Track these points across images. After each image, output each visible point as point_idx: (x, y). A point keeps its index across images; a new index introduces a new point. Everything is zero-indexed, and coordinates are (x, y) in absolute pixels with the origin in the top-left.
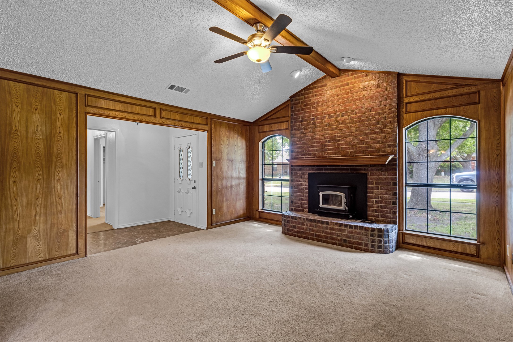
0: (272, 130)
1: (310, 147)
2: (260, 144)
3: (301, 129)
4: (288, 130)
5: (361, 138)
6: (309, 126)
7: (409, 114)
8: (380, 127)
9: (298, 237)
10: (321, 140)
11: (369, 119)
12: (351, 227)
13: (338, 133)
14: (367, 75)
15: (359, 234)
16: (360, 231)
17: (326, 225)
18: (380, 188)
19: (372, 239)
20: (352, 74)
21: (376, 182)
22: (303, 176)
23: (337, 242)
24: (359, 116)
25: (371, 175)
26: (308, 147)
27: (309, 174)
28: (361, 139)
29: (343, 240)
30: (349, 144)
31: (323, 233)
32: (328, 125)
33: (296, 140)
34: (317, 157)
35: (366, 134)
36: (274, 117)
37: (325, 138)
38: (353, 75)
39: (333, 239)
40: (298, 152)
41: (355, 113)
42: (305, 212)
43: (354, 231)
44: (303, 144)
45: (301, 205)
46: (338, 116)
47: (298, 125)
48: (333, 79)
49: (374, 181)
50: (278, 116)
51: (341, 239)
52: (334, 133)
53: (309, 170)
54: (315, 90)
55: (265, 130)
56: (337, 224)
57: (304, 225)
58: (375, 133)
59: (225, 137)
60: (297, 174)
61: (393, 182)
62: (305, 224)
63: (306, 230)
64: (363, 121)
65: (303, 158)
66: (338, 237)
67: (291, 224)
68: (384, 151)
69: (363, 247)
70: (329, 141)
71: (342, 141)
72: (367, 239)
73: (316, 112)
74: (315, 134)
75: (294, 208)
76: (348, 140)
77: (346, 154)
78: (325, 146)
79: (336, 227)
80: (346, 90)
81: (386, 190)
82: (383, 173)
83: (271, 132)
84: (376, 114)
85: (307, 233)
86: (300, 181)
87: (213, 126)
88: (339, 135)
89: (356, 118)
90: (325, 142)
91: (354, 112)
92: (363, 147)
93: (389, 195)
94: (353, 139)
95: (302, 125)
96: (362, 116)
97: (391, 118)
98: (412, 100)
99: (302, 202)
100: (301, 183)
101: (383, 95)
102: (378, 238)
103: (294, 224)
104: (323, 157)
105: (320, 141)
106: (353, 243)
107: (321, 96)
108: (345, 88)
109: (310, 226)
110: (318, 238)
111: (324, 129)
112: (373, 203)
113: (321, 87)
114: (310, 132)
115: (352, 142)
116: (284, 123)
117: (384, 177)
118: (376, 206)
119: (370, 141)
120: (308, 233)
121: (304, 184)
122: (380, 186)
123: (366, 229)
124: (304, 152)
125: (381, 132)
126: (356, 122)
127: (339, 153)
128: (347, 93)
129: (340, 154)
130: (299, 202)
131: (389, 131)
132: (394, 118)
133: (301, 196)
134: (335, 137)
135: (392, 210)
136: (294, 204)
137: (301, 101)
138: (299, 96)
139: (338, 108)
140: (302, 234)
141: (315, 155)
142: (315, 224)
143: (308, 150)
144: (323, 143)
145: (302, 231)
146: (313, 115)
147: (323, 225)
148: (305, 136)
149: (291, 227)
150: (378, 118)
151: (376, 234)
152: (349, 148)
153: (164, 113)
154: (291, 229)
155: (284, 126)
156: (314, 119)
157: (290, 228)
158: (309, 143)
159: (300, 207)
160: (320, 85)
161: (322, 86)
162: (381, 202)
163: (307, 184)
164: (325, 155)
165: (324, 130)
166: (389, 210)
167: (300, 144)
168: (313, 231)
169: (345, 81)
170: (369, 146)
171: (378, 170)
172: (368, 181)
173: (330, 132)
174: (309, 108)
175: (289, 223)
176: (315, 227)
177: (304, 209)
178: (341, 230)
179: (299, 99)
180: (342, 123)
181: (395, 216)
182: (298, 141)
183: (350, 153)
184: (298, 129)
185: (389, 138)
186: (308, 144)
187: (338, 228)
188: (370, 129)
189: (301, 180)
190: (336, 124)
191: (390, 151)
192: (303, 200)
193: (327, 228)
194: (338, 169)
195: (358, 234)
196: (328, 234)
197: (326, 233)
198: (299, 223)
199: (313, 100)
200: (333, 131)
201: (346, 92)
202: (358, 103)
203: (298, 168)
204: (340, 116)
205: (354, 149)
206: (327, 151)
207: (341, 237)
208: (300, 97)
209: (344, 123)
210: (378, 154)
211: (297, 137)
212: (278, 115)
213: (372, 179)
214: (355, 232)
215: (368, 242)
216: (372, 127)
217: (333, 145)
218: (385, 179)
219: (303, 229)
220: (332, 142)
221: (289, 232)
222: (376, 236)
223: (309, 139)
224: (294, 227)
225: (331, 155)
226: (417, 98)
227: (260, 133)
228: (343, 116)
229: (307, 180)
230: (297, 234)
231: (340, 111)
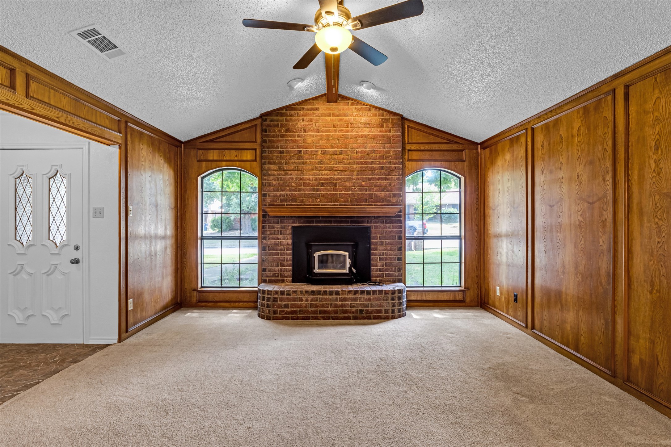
0: (225, 158)
1: (295, 190)
2: (200, 179)
3: (281, 164)
4: (255, 163)
5: (363, 183)
6: (293, 161)
7: (411, 162)
8: (385, 173)
9: (293, 319)
10: (311, 182)
11: (372, 162)
12: (368, 293)
13: (335, 175)
14: (370, 110)
15: (378, 299)
16: (380, 296)
17: (336, 296)
18: (384, 243)
19: (393, 303)
20: (352, 104)
21: (380, 236)
22: (282, 231)
23: (351, 315)
24: (361, 157)
25: (374, 229)
26: (291, 190)
27: (293, 227)
28: (363, 185)
29: (358, 311)
30: (349, 189)
31: (331, 308)
32: (321, 162)
33: (272, 178)
34: (305, 205)
35: (369, 179)
36: (228, 138)
37: (316, 179)
38: (354, 105)
39: (346, 312)
40: (274, 196)
41: (357, 153)
42: (287, 282)
43: (372, 297)
44: (283, 184)
45: (279, 273)
46: (335, 153)
47: (274, 158)
48: (327, 103)
49: (378, 236)
50: (237, 140)
51: (357, 311)
52: (330, 175)
53: (293, 222)
54: (302, 112)
55: (211, 158)
56: (350, 292)
57: (302, 300)
58: (379, 179)
59: (147, 161)
60: (273, 228)
61: (398, 236)
62: (304, 299)
63: (306, 307)
64: (366, 163)
65: (284, 205)
66: (353, 309)
67: (280, 303)
68: (389, 201)
69: (383, 314)
70: (322, 185)
71: (340, 185)
72: (388, 304)
73: (304, 143)
74: (302, 173)
75: (267, 278)
76: (348, 184)
77: (345, 202)
78: (318, 190)
79: (350, 296)
80: (345, 121)
81: (391, 245)
82: (388, 225)
83: (224, 163)
84: (381, 157)
85: (307, 312)
86: (278, 239)
87: (129, 136)
88: (336, 177)
89: (357, 159)
90: (318, 185)
91: (355, 150)
92: (366, 195)
93: (394, 250)
94: (353, 184)
95: (281, 157)
96: (364, 157)
97: (396, 164)
98: (413, 147)
99: (281, 269)
100: (280, 241)
101: (388, 137)
102: (398, 301)
103: (285, 301)
104: (313, 205)
105: (310, 184)
106: (371, 312)
107: (311, 123)
108: (343, 119)
109: (312, 301)
110: (324, 315)
111: (315, 167)
112: (377, 261)
113: (310, 111)
114: (294, 170)
115: (353, 188)
116: (248, 151)
117: (389, 230)
118: (381, 264)
119: (374, 188)
120: (308, 311)
121: (285, 242)
122: (384, 241)
123: (386, 292)
124: (284, 197)
125: (387, 179)
126: (358, 163)
127: (336, 201)
128: (347, 125)
129: (338, 202)
130: (277, 269)
131: (393, 178)
132: (399, 165)
133: (279, 260)
134: (331, 179)
135: (396, 267)
136: (268, 273)
137: (279, 123)
138: (277, 116)
139: (334, 142)
140: (300, 314)
141: (302, 201)
142: (319, 296)
143: (291, 194)
144: (315, 186)
145: (299, 309)
146: (299, 147)
147: (331, 297)
148: (287, 174)
149: (280, 306)
150: (383, 162)
151: (396, 297)
152: (350, 195)
153: (33, 86)
154: (281, 309)
155: (248, 155)
156: (301, 151)
157: (279, 309)
158: (293, 184)
159: (278, 276)
160: (309, 107)
161: (313, 109)
162: (386, 259)
163: (290, 242)
164: (316, 202)
165: (316, 168)
166: (394, 268)
167: (279, 184)
168: (316, 306)
169: (343, 110)
170: (372, 194)
171: (383, 222)
172: (372, 235)
173: (324, 172)
174: (293, 136)
175: (277, 302)
176: (320, 301)
177: (285, 279)
178: (355, 299)
179: (277, 121)
180: (340, 162)
181: (400, 273)
182: (275, 181)
183: (351, 201)
184: (275, 164)
185: (394, 186)
186: (291, 186)
187: (352, 297)
188: (374, 174)
189: (280, 236)
190: (332, 163)
191: (395, 200)
192: (283, 265)
193: (336, 300)
194: (335, 222)
195: (376, 301)
196: (338, 308)
197: (336, 306)
198: (295, 300)
199: (300, 125)
200: (329, 172)
201: (345, 125)
202: (360, 141)
203: (276, 220)
204: (338, 153)
205: (355, 197)
206: (320, 197)
207: (356, 308)
208: (279, 118)
209: (343, 163)
210: (383, 204)
211: (274, 175)
212: (236, 137)
213: (376, 233)
214: (374, 298)
215: (388, 308)
216: (376, 171)
217: (328, 190)
218: (390, 232)
219: (300, 306)
220: (327, 186)
221: (278, 315)
222: (397, 299)
223: (292, 179)
224: (286, 306)
225: (325, 202)
226: (417, 147)
227: (199, 161)
228: (341, 153)
229: (290, 237)
230: (290, 315)
231: (338, 147)
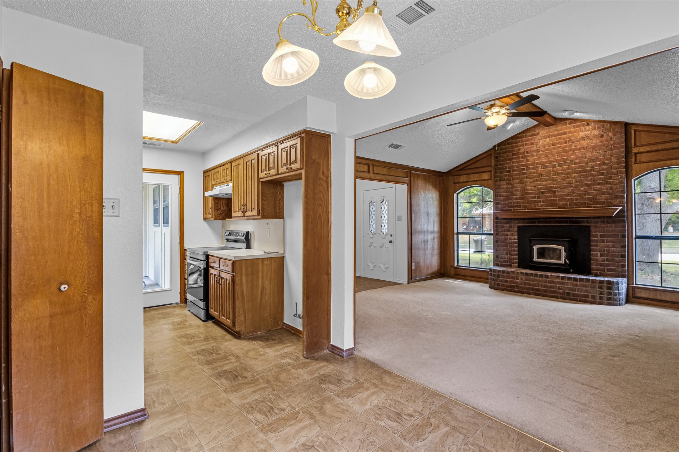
0: (470, 180)
1: (520, 198)
2: (455, 195)
3: (508, 180)
4: (491, 181)
5: (582, 189)
6: (518, 177)
7: (639, 164)
8: (605, 178)
9: (511, 291)
10: (533, 192)
11: (592, 169)
12: (575, 280)
13: (554, 184)
14: (588, 125)
15: (585, 286)
16: (587, 284)
17: (546, 279)
18: (605, 241)
19: (600, 291)
20: (570, 123)
22: (510, 230)
23: (559, 295)
24: (579, 167)
25: (594, 228)
26: (516, 199)
27: (518, 227)
29: (566, 293)
30: (567, 195)
31: (541, 287)
32: (542, 175)
33: (502, 191)
34: (528, 209)
35: (588, 185)
36: (473, 166)
37: (538, 189)
38: (572, 124)
39: (554, 292)
40: (504, 204)
41: (575, 164)
42: (515, 267)
43: (578, 283)
44: (510, 195)
45: (508, 260)
46: (554, 166)
47: (504, 176)
48: (546, 128)
49: (599, 234)
50: (478, 166)
51: (564, 293)
52: (549, 184)
53: (519, 223)
54: (525, 139)
55: (462, 181)
56: (558, 277)
57: (518, 279)
58: (599, 184)
59: (422, 189)
60: (504, 227)
61: (621, 235)
62: (520, 278)
63: (521, 284)
64: (584, 171)
65: (511, 210)
66: (560, 290)
67: (502, 279)
68: (611, 203)
69: (590, 299)
70: (543, 193)
71: (558, 192)
72: (595, 291)
73: (527, 162)
74: (525, 185)
75: (500, 263)
76: (567, 191)
77: (564, 206)
78: (539, 197)
79: (558, 280)
80: (563, 139)
81: (614, 243)
82: (609, 225)
83: (470, 183)
84: (600, 165)
85: (521, 287)
86: (507, 235)
87: (412, 178)
88: (555, 186)
89: (575, 169)
90: (539, 193)
91: (573, 162)
92: (585, 198)
93: (617, 248)
94: (572, 190)
95: (509, 175)
96: (583, 166)
97: (618, 169)
98: (642, 149)
99: (510, 257)
101: (608, 145)
102: (607, 291)
103: (505, 278)
104: (535, 209)
105: (532, 193)
106: (579, 296)
107: (532, 146)
108: (562, 137)
109: (526, 280)
110: (535, 292)
111: (537, 179)
112: (597, 257)
113: (532, 136)
114: (520, 183)
115: (572, 193)
116: (486, 173)
117: (611, 229)
118: (602, 259)
119: (593, 193)
120: (523, 287)
121: (513, 237)
122: (605, 239)
123: (595, 281)
124: (512, 204)
125: (607, 183)
126: (576, 173)
127: (556, 205)
128: (565, 142)
129: (557, 206)
130: (506, 257)
131: (615, 182)
132: (622, 169)
133: (508, 251)
134: (550, 188)
135: (620, 263)
136: (501, 259)
137: (507, 150)
138: (505, 145)
139: (553, 158)
140: (516, 288)
141: (526, 207)
142: (531, 277)
143: (517, 201)
144: (536, 194)
145: (516, 285)
146: (523, 165)
147: (542, 279)
148: (513, 187)
149: (501, 281)
150: (603, 168)
151: (605, 286)
152: (568, 200)
153: (375, 168)
154: (502, 283)
155: (486, 176)
156: (524, 169)
157: (501, 283)
158: (518, 194)
159: (507, 262)
160: (530, 133)
161: (534, 135)
162: (607, 255)
163: (516, 237)
164: (538, 207)
165: (537, 181)
166: (616, 264)
167: (507, 195)
168: (529, 284)
169: (561, 130)
170: (592, 197)
171: (603, 222)
172: (591, 234)
173: (544, 183)
174: (519, 158)
175: (500, 278)
176: (532, 281)
177: (513, 264)
178: (563, 283)
179: (506, 149)
180: (559, 173)
181: (623, 269)
182: (504, 193)
183: (570, 204)
184: (504, 180)
185: (616, 189)
186: (517, 196)
187: (560, 282)
188: (593, 180)
189: (509, 233)
190: (552, 174)
191: (617, 202)
192: (511, 254)
193: (546, 282)
194: (555, 222)
195: (583, 287)
196: (547, 288)
197: (545, 286)
198: (512, 278)
199: (523, 149)
200: (548, 182)
201: (563, 142)
202: (578, 153)
203: (505, 221)
204: (557, 166)
205: (574, 201)
206: (541, 202)
207: (563, 290)
208: (507, 146)
209: (562, 174)
210: (603, 206)
211: (503, 188)
212: (478, 164)
213: (596, 232)
214: (580, 285)
215: (595, 295)
216: (595, 178)
217: (548, 197)
218: (612, 231)
219: (517, 283)
220: (547, 194)
221: (500, 287)
222: (605, 288)
223: (518, 190)
224: (506, 281)
225: (545, 207)
226: (648, 148)
227: (455, 183)
228: (559, 165)
229: (516, 234)
230: (509, 289)
231: (556, 161)
